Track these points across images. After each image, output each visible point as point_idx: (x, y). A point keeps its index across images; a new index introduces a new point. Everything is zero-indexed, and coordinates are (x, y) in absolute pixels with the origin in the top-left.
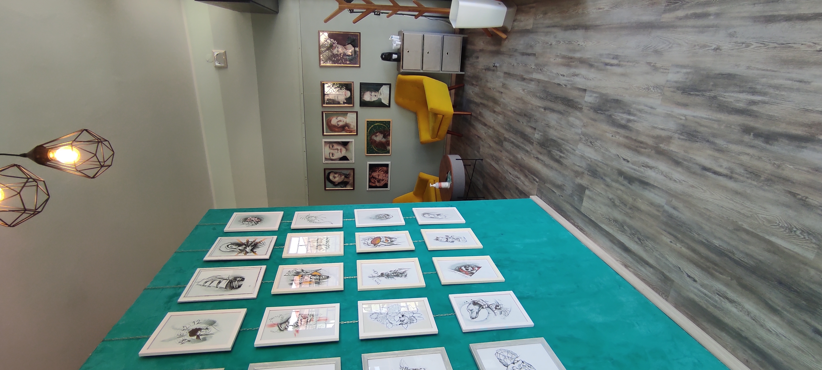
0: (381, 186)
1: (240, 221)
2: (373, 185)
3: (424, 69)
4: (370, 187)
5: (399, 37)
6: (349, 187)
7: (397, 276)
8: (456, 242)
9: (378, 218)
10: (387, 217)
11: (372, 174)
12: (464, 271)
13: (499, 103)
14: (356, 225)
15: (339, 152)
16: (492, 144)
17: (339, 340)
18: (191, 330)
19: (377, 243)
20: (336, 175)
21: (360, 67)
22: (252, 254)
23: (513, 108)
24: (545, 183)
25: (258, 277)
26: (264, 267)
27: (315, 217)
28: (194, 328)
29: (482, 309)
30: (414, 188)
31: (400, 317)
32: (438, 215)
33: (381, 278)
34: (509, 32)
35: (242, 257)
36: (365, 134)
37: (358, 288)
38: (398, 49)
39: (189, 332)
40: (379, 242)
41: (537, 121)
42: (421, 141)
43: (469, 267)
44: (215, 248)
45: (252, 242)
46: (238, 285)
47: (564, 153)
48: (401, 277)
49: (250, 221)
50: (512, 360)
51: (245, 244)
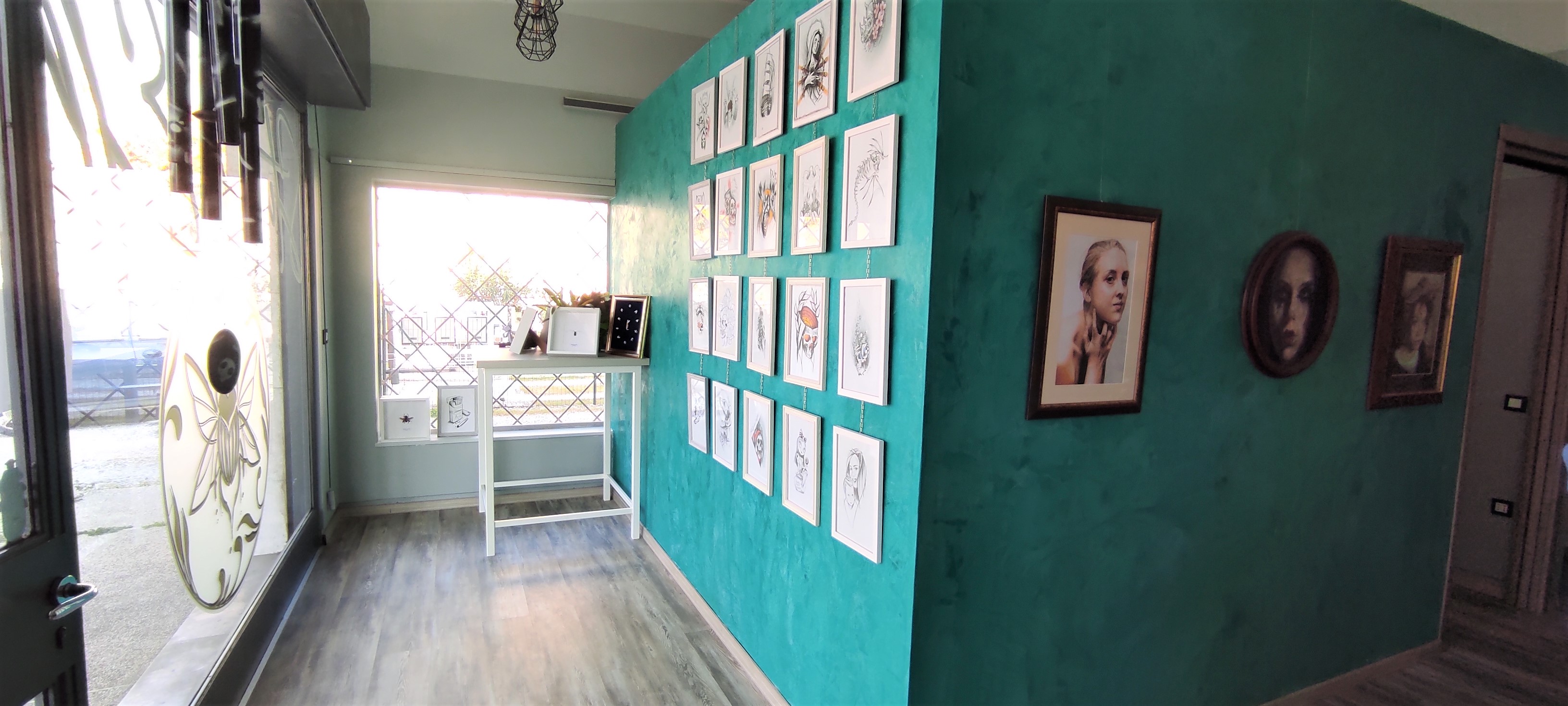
7: (760, 335)
8: (797, 468)
9: (858, 336)
10: (859, 360)
12: (757, 436)
14: (844, 281)
19: (803, 318)
22: (802, 92)
27: (874, 176)
29: (725, 417)
32: (856, 491)
40: (805, 322)
48: (758, 340)
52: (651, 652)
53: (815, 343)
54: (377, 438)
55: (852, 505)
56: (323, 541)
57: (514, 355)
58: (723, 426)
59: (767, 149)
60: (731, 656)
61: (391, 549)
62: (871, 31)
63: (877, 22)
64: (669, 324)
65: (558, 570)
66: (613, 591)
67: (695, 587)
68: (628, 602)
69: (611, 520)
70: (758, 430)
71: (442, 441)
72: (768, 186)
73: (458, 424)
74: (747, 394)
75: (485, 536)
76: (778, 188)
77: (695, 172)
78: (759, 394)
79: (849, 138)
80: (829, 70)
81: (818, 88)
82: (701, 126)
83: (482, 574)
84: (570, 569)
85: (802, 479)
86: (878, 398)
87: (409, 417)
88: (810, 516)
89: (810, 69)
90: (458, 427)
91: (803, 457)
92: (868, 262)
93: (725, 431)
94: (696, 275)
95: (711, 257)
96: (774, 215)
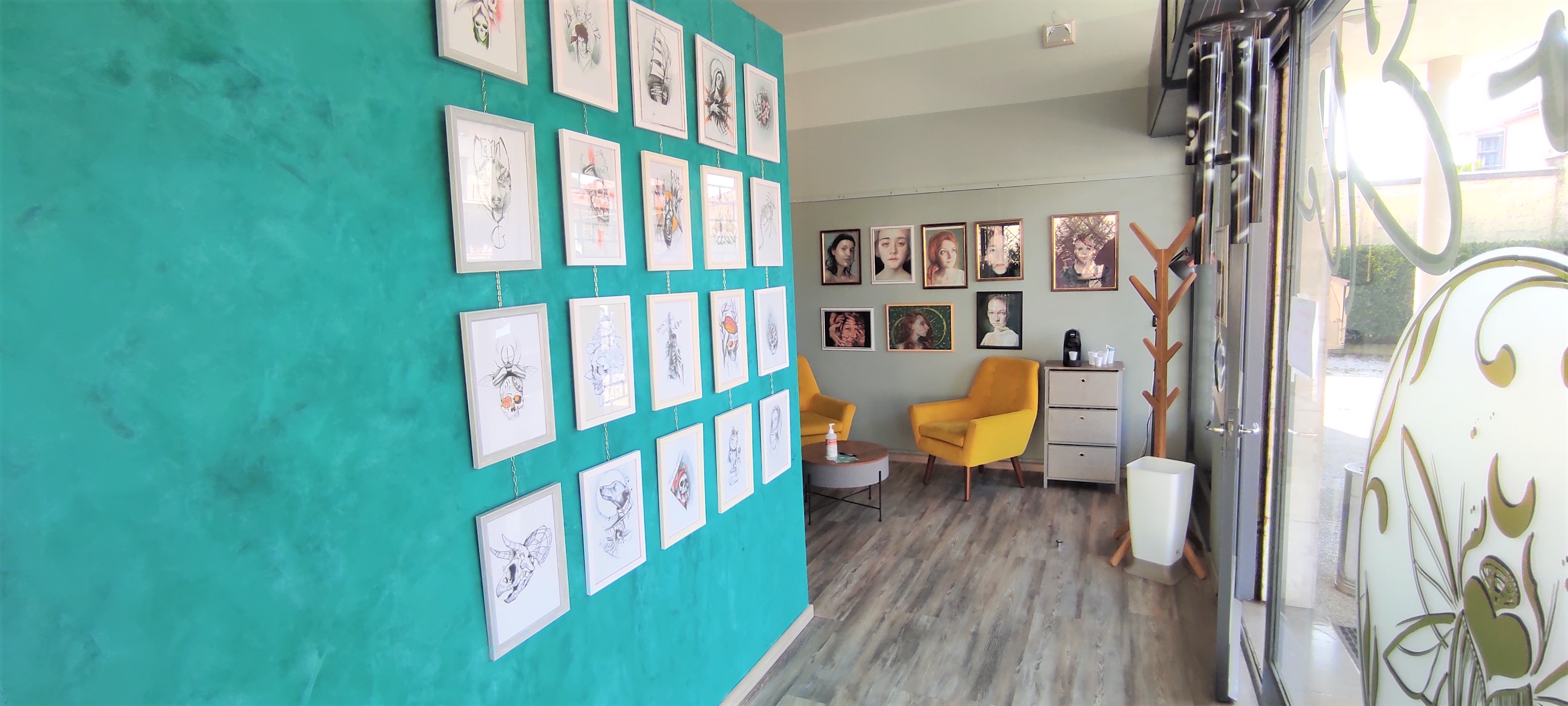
0: (829, 335)
1: (762, 88)
2: (832, 320)
3: (1051, 410)
4: (828, 314)
5: (1112, 362)
6: (827, 275)
7: (672, 363)
8: (730, 466)
9: (770, 328)
10: (772, 344)
11: (852, 318)
12: (680, 479)
13: (987, 552)
14: (758, 291)
15: (891, 257)
16: (910, 539)
17: (568, 265)
18: (585, 26)
19: (727, 327)
20: (848, 252)
21: (1052, 290)
22: (707, 114)
23: (977, 576)
24: (836, 631)
25: (669, 127)
26: (685, 136)
27: (771, 218)
28: (587, 31)
29: (617, 507)
30: (827, 395)
31: (603, 366)
32: (777, 435)
33: (667, 334)
34: (1123, 570)
35: (702, 97)
36: (924, 303)
37: (650, 296)
38: (1088, 362)
39: (582, 24)
40: (729, 330)
41: (952, 618)
42: (914, 407)
43: (686, 488)
44: (717, 52)
45: (726, 113)
46: (656, 94)
47: (892, 666)
48: (670, 369)
49: (762, 106)
50: (535, 553)
51: (724, 100)
53: (737, 346)
55: (775, 447)
62: (761, 115)
81: (723, 123)
85: (736, 470)
86: (786, 364)
88: (746, 492)
89: (714, 99)
92: (767, 276)
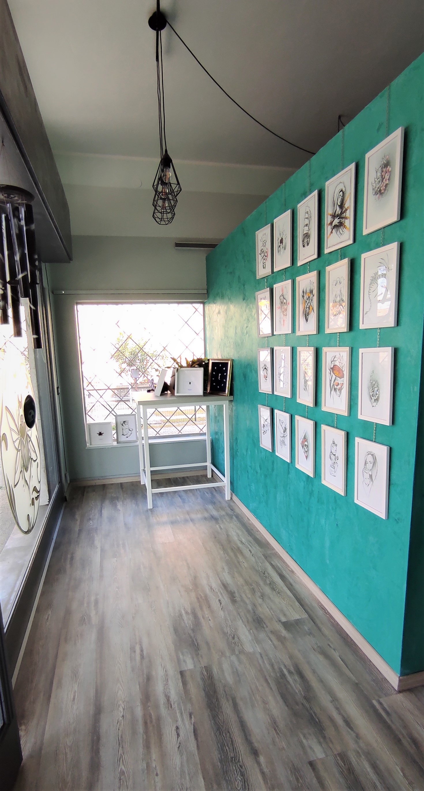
8: (330, 462)
10: (372, 398)
14: (361, 348)
19: (334, 372)
22: (331, 231)
26: (316, 257)
29: (283, 431)
32: (371, 476)
37: (299, 348)
40: (336, 374)
46: (305, 243)
48: (304, 385)
52: (244, 564)
53: (343, 387)
54: (86, 444)
55: (368, 484)
56: (65, 499)
57: (157, 396)
58: (282, 436)
59: (307, 268)
60: (290, 568)
61: (99, 504)
62: (380, 187)
63: (384, 181)
64: (245, 376)
65: (187, 517)
66: (219, 529)
67: (266, 528)
68: (228, 535)
69: (213, 489)
70: (305, 439)
71: (120, 445)
72: (308, 291)
73: (127, 436)
74: (297, 418)
75: (147, 498)
76: (315, 292)
77: (259, 284)
78: (305, 418)
79: (365, 258)
80: (350, 215)
81: (342, 227)
82: (263, 255)
83: (147, 518)
84: (194, 516)
85: (334, 468)
86: (386, 421)
87: (102, 433)
88: (340, 490)
89: (336, 215)
90: (127, 437)
91: (335, 455)
92: (378, 337)
93: (284, 439)
94: (263, 347)
95: (271, 336)
96: (313, 309)
